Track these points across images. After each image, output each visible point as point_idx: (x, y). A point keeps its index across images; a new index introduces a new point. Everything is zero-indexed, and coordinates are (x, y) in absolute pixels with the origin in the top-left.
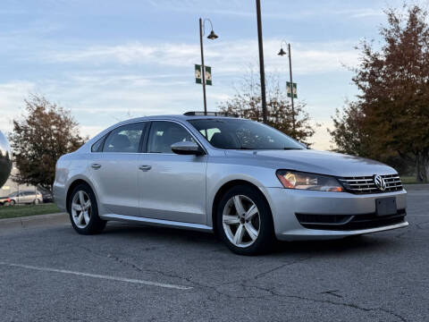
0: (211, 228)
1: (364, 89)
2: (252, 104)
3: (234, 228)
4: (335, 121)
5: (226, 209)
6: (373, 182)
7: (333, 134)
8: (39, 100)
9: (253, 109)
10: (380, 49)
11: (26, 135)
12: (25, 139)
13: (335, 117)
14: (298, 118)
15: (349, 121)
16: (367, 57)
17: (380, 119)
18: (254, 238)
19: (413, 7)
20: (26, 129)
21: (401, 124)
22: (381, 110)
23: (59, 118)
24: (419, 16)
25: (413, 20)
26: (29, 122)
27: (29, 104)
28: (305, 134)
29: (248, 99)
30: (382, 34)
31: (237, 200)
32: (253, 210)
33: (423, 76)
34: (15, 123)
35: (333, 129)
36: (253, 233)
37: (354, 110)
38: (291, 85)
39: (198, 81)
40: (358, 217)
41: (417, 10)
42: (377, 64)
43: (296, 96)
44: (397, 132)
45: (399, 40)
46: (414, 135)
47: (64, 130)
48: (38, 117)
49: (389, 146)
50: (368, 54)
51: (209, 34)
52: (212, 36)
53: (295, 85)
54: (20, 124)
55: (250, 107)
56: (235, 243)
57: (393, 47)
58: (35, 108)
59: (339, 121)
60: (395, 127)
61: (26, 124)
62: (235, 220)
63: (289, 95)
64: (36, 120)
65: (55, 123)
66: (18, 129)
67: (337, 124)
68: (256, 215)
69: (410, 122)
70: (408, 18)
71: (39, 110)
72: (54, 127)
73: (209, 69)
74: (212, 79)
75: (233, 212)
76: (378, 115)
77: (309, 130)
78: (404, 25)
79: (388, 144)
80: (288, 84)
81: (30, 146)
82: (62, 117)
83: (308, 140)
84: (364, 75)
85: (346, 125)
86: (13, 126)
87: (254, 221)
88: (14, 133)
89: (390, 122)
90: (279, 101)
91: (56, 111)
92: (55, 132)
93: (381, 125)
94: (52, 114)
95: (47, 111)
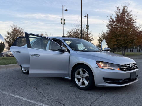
0: (70, 78)
1: (109, 29)
2: (77, 31)
3: (79, 80)
4: (99, 37)
5: (76, 73)
6: (130, 66)
7: (98, 40)
8: (15, 26)
9: (77, 32)
10: (114, 17)
11: (11, 36)
12: (10, 37)
13: (99, 36)
14: (89, 36)
15: (103, 37)
16: (111, 20)
17: (113, 37)
18: (87, 85)
19: (124, 6)
20: (11, 34)
21: (119, 39)
22: (114, 35)
23: (20, 31)
24: (126, 8)
25: (124, 9)
26: (12, 32)
27: (12, 27)
28: (91, 40)
29: (76, 29)
30: (115, 13)
31: (81, 70)
32: (87, 74)
33: (126, 26)
34: (8, 32)
35: (98, 39)
36: (86, 83)
37: (104, 34)
38: (87, 26)
39: (62, 23)
40: (125, 79)
41: (125, 7)
42: (113, 22)
43: (88, 29)
44: (118, 42)
45: (120, 15)
46: (123, 43)
47: (22, 35)
48: (14, 31)
49: (115, 45)
50: (111, 18)
51: (65, 10)
52: (66, 10)
53: (88, 26)
54: (9, 33)
55: (76, 32)
56: (79, 85)
57: (118, 17)
58: (14, 28)
59: (100, 37)
60: (117, 40)
61: (11, 33)
62: (79, 77)
63: (87, 29)
64: (14, 32)
65: (19, 33)
66: (8, 34)
67: (99, 38)
68: (88, 76)
69: (122, 39)
70: (123, 9)
71: (15, 29)
72: (19, 34)
73: (65, 20)
74: (65, 23)
75: (79, 74)
76: (113, 36)
77: (92, 39)
78: (121, 11)
79: (115, 44)
80: (87, 25)
81: (12, 39)
82: (21, 31)
83: (92, 42)
84: (110, 25)
85: (102, 38)
86: (7, 33)
87: (87, 78)
88: (7, 35)
89: (116, 38)
90: (84, 30)
91: (20, 29)
92: (19, 35)
93: (114, 39)
94: (18, 30)
95: (17, 29)
